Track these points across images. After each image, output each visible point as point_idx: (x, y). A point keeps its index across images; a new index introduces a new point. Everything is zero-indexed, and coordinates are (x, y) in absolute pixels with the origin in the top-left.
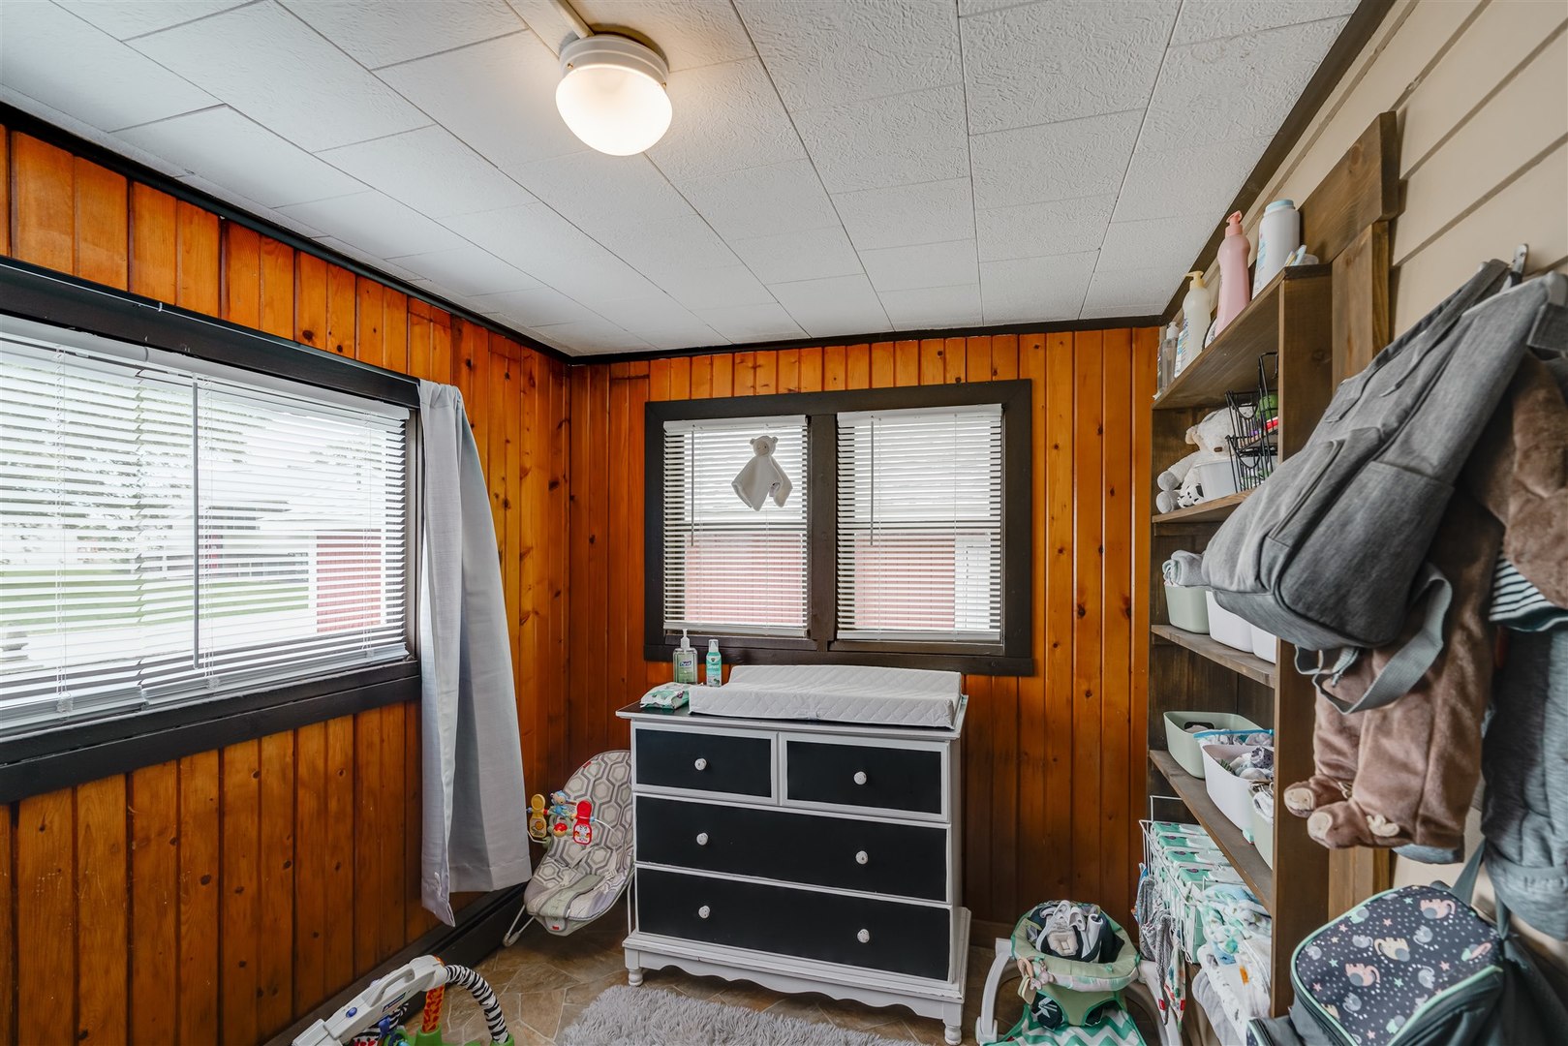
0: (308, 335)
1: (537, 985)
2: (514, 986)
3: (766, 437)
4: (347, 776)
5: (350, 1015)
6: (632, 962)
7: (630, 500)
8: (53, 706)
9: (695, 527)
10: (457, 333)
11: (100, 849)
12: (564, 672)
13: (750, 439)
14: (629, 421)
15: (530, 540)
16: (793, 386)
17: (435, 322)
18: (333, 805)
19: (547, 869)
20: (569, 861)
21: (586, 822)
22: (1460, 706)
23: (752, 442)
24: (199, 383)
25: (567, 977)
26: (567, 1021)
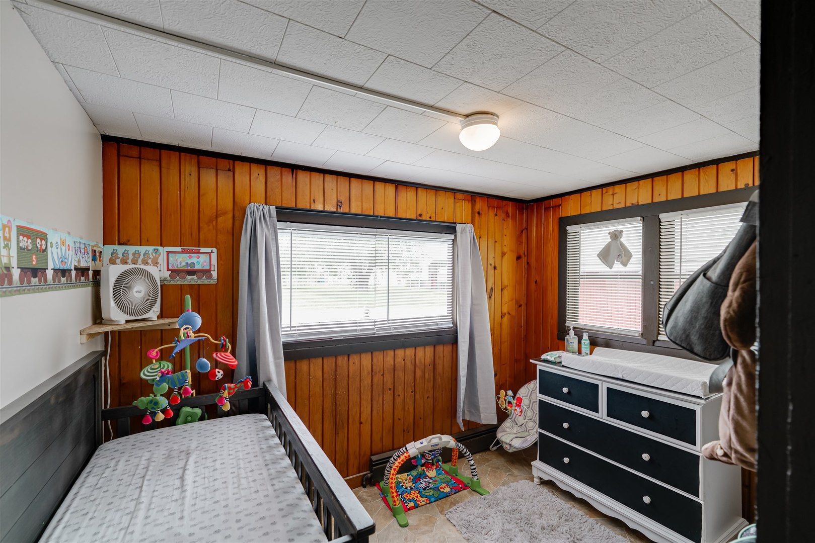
0: (420, 215)
1: (498, 468)
2: (489, 465)
3: (617, 231)
4: (431, 367)
5: (421, 443)
6: (535, 472)
7: (552, 263)
8: (356, 330)
9: (581, 277)
10: (474, 202)
11: (366, 372)
12: (523, 341)
13: (608, 232)
14: (552, 226)
15: (506, 282)
16: (635, 201)
17: (465, 200)
18: (427, 375)
19: (507, 424)
20: (517, 422)
21: (519, 406)
22: (739, 395)
23: (609, 233)
24: (390, 237)
25: (510, 469)
26: (503, 485)
